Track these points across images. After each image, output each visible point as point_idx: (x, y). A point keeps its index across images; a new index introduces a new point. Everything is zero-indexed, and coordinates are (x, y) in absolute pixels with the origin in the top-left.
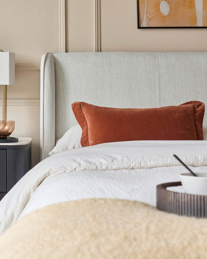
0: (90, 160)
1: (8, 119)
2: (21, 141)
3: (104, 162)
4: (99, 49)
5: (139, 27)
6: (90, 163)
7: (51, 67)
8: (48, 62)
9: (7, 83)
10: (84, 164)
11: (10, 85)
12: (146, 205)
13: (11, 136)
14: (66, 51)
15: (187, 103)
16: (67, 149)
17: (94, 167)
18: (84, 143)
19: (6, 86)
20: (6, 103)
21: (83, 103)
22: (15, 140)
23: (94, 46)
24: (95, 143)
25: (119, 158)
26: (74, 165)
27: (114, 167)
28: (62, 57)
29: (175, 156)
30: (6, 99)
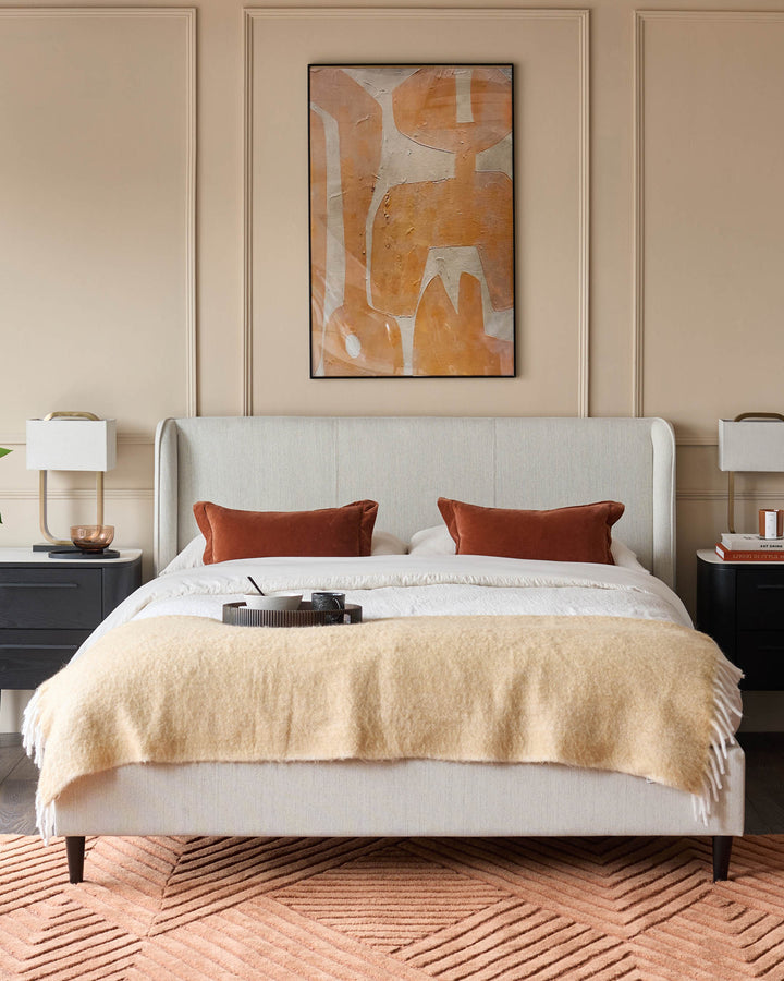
0: (201, 582)
1: (106, 523)
2: (124, 556)
3: (217, 584)
4: (249, 412)
5: (312, 377)
6: (201, 586)
7: (171, 442)
8: (166, 436)
9: (104, 470)
10: (193, 587)
11: (108, 472)
12: (213, 620)
13: (110, 548)
14: (198, 415)
15: (353, 504)
16: (184, 568)
17: (206, 591)
18: (207, 559)
19: (102, 472)
20: (102, 495)
21: (209, 503)
22: (115, 555)
23: (241, 406)
24: (219, 561)
25: (237, 579)
26: (182, 588)
27: (230, 591)
28: (190, 426)
29: (250, 578)
30: (102, 489)
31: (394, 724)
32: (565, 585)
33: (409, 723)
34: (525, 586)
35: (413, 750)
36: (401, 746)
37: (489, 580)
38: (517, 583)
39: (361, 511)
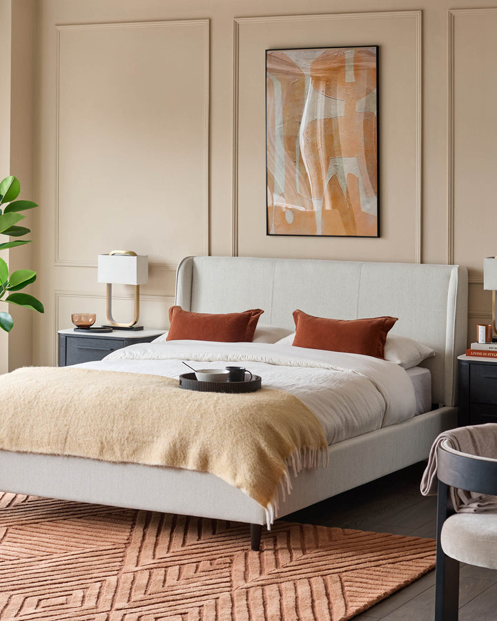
4: (236, 254)
5: (268, 234)
7: (185, 271)
8: (183, 265)
11: (141, 285)
14: (209, 255)
23: (230, 250)
28: (199, 261)
31: (119, 442)
32: (315, 367)
33: (126, 442)
34: (293, 366)
35: (128, 458)
36: (122, 455)
37: (274, 361)
38: (289, 364)
39: (250, 315)
